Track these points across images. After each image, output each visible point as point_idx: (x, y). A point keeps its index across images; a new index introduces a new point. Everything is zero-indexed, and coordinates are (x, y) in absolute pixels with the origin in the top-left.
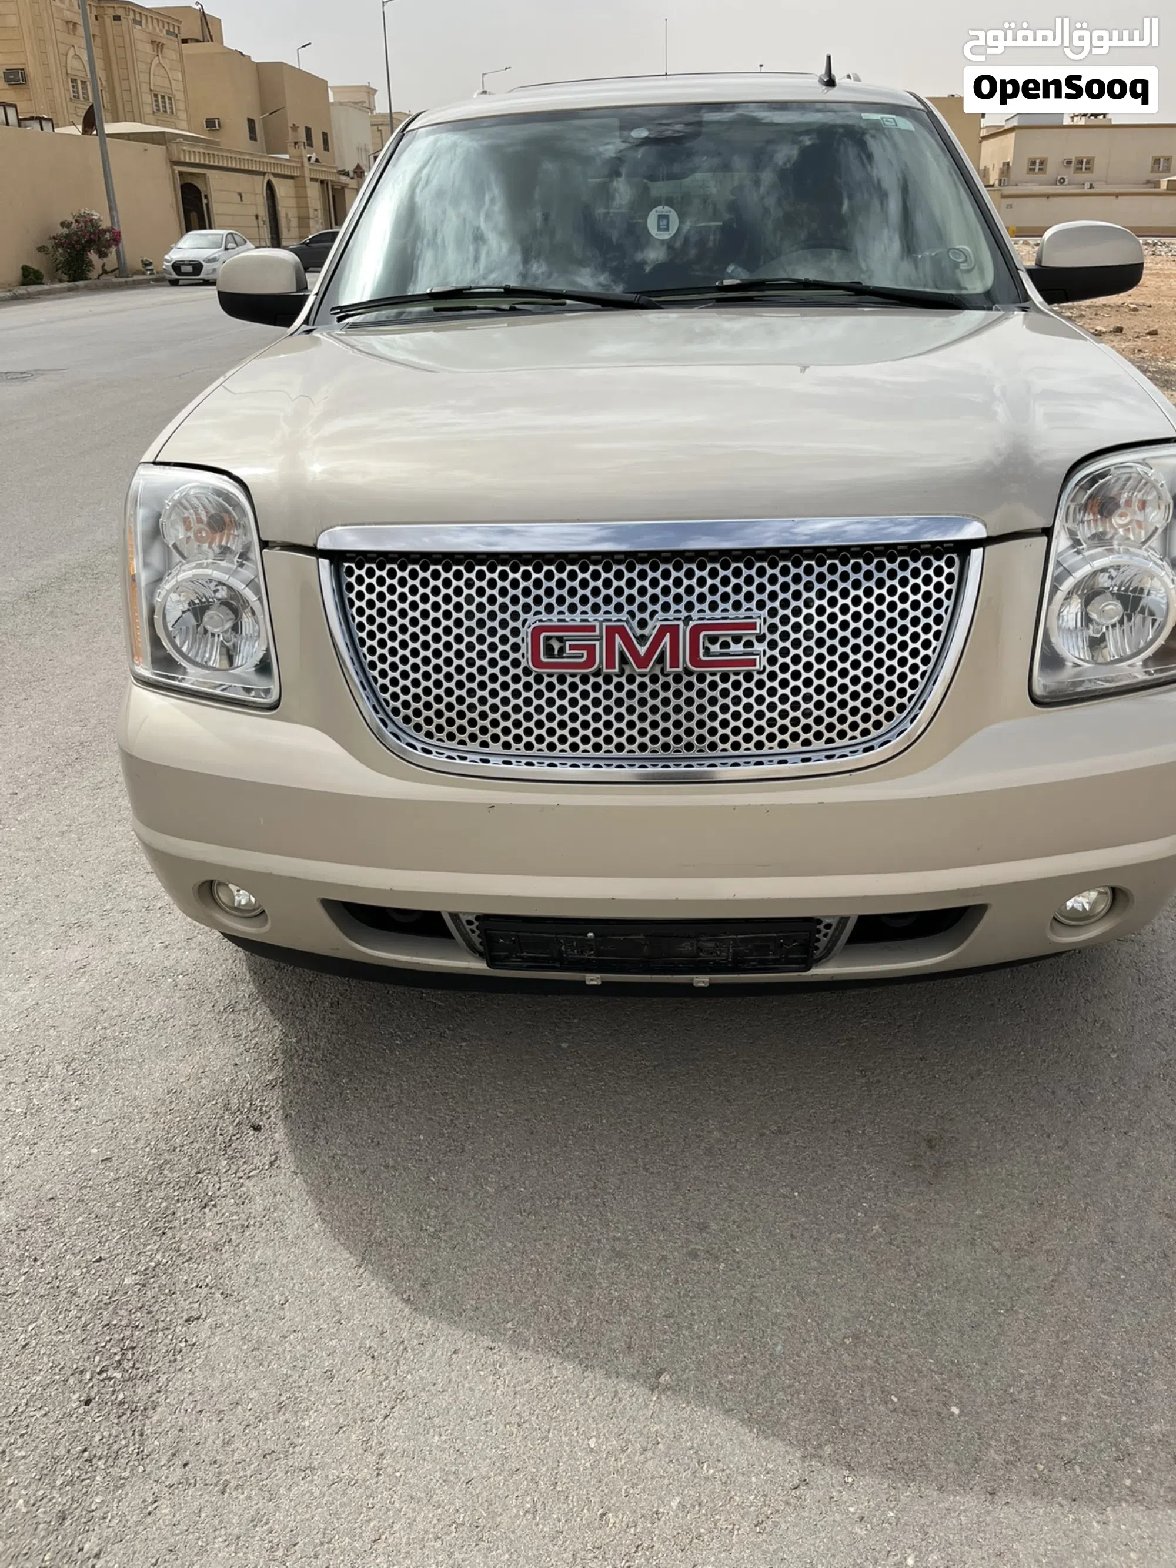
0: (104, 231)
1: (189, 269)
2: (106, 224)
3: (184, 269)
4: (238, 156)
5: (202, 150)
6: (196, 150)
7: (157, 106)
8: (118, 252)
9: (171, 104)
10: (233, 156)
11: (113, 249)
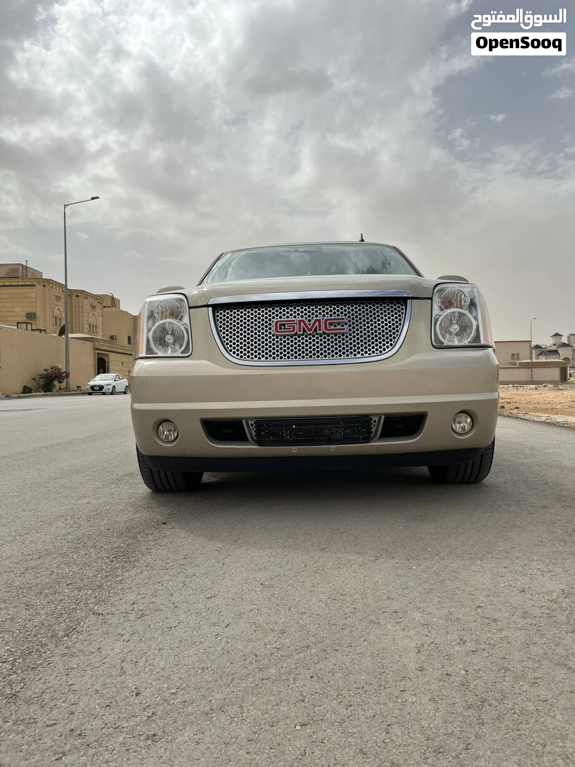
0: (63, 373)
1: (98, 388)
2: (64, 370)
3: (95, 388)
4: (123, 348)
5: (108, 345)
6: (106, 344)
7: (90, 329)
8: (67, 382)
9: (96, 329)
10: (121, 347)
11: (65, 380)
